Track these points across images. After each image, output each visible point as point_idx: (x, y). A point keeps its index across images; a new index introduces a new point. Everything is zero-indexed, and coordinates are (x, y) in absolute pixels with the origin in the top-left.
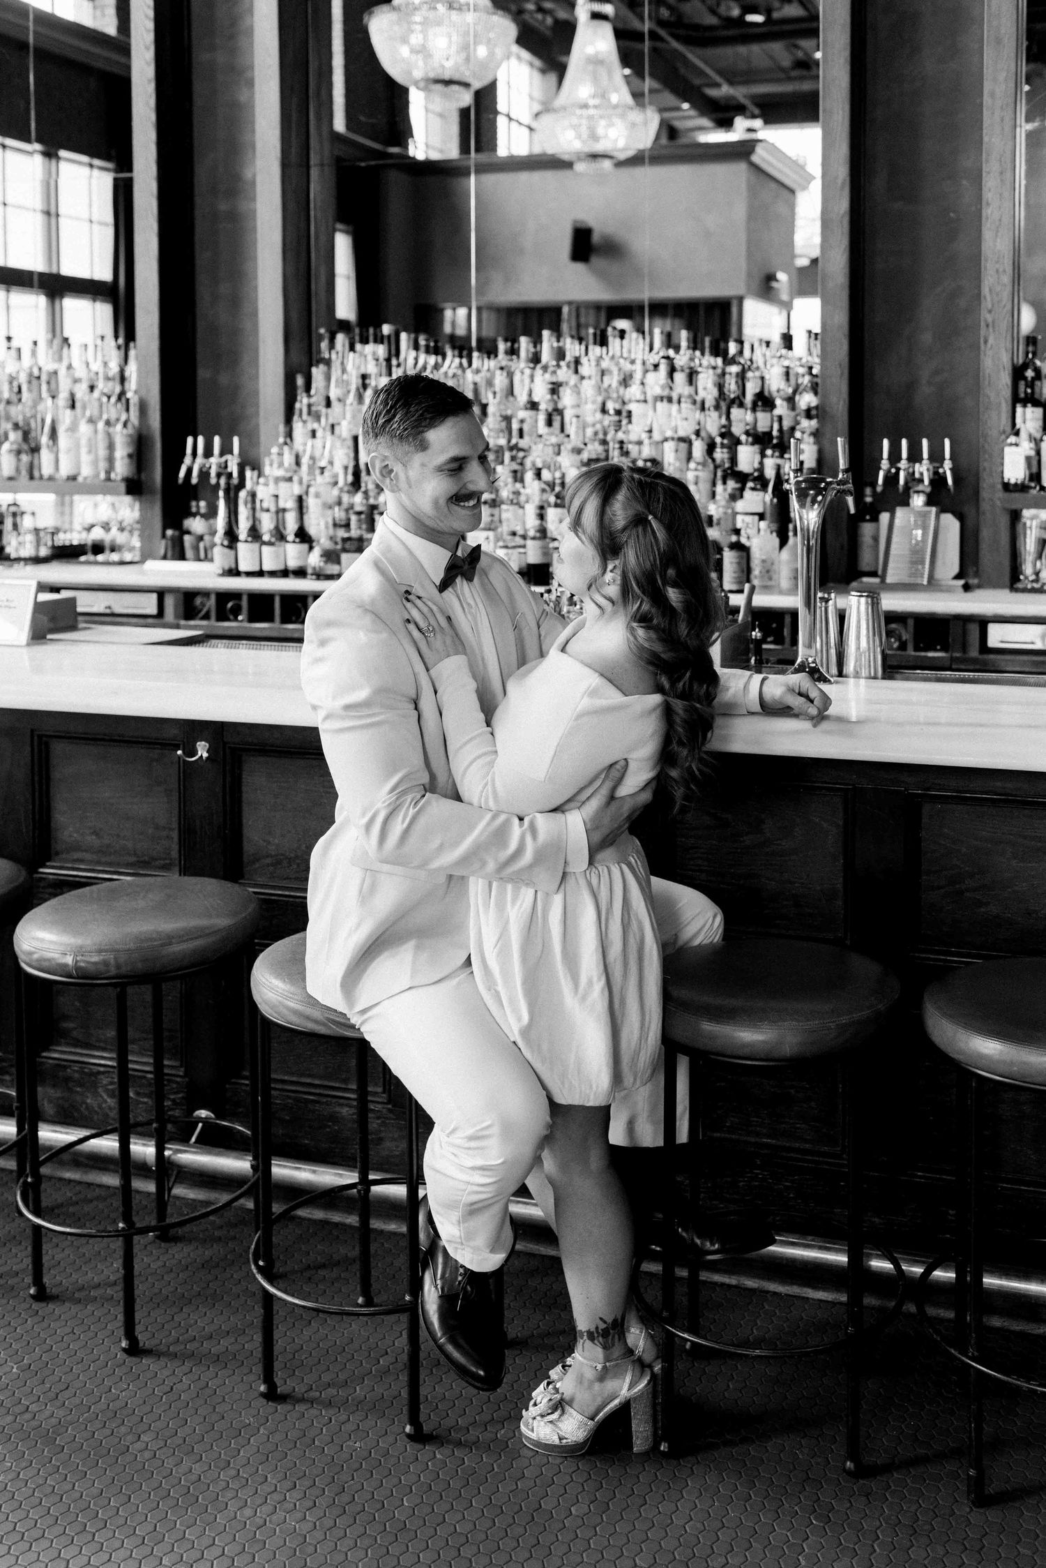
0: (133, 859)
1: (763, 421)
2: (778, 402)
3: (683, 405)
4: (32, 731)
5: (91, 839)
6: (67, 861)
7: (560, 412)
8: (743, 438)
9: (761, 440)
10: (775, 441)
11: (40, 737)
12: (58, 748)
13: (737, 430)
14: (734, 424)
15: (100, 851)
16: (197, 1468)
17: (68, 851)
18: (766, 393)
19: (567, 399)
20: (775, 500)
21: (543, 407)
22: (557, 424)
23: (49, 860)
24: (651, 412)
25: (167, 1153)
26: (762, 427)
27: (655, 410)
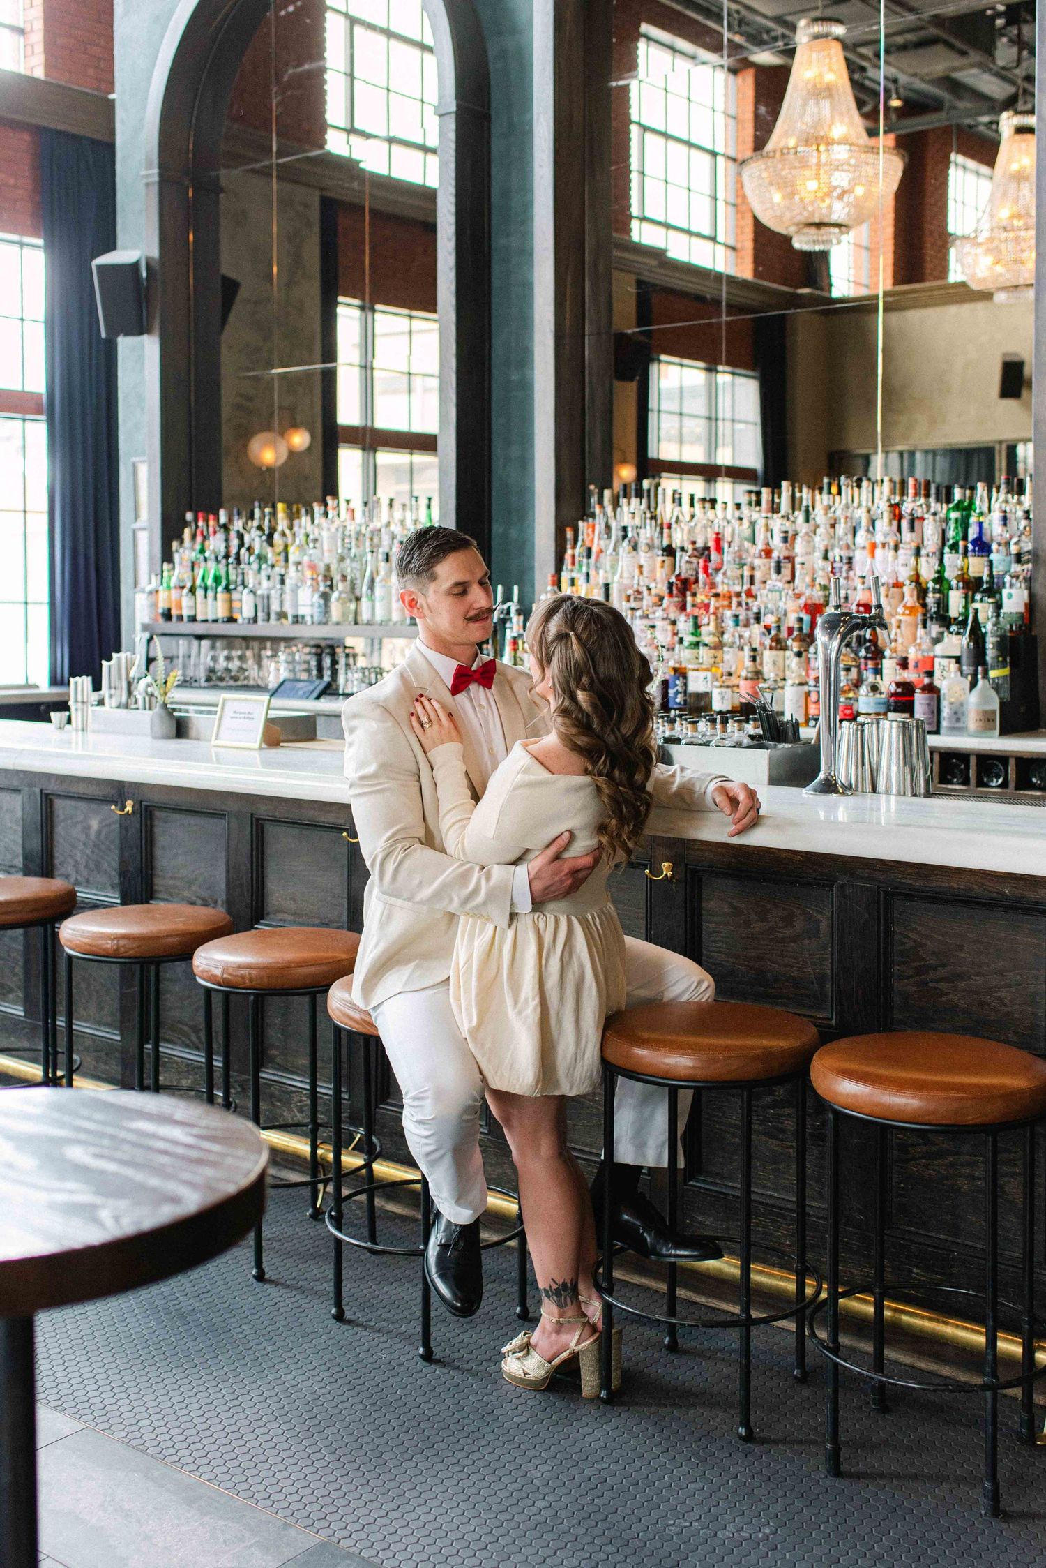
0: (317, 922)
1: (976, 566)
2: (994, 547)
3: (901, 552)
4: (252, 814)
5: (290, 904)
6: (274, 920)
7: (791, 559)
8: (954, 583)
9: (972, 586)
10: (985, 586)
11: (258, 820)
12: (271, 830)
13: (950, 574)
14: (947, 569)
15: (295, 914)
16: (269, 1349)
17: (277, 911)
18: (984, 539)
19: (799, 547)
20: (972, 644)
21: (775, 555)
22: (786, 572)
23: (263, 918)
24: (869, 560)
25: (320, 1152)
26: (973, 573)
27: (873, 556)
